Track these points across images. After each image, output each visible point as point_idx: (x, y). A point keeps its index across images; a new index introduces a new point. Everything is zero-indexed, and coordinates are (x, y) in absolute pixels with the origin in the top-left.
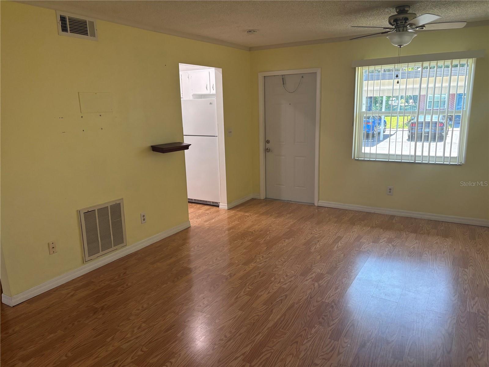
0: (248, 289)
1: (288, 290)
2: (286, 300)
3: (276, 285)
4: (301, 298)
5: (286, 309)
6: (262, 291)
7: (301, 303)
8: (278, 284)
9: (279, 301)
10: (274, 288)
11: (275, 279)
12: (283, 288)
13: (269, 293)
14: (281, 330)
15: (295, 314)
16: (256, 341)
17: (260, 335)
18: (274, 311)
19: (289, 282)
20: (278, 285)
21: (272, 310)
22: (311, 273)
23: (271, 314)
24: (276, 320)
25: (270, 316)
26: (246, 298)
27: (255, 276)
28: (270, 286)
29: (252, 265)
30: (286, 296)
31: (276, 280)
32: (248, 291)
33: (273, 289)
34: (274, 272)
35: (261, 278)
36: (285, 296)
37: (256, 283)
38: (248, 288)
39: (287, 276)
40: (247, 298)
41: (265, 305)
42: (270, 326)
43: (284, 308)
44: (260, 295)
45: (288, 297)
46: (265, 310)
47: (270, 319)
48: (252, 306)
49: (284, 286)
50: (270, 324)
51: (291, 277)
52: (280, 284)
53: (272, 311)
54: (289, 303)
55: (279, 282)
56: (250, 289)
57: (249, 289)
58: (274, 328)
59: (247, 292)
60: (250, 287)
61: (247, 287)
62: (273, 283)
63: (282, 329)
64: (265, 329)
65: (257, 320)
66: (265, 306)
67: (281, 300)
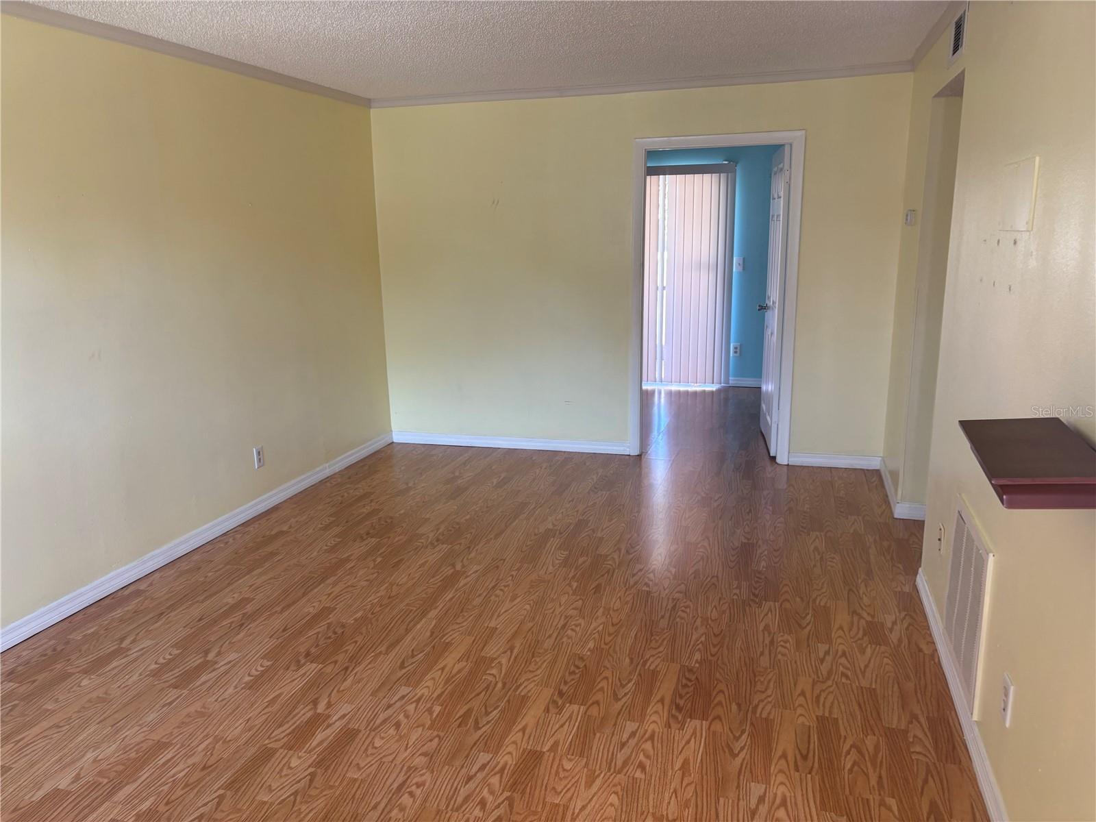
0: (494, 671)
1: (398, 680)
2: (403, 657)
3: (425, 691)
4: (369, 666)
5: (402, 642)
6: (459, 671)
7: (372, 654)
8: (423, 695)
9: (419, 654)
10: (430, 683)
11: (430, 711)
12: (409, 686)
13: (443, 669)
14: (415, 609)
15: (387, 634)
16: (454, 590)
17: (448, 598)
18: (428, 634)
19: (392, 705)
20: (422, 691)
21: (431, 636)
22: (325, 745)
23: (433, 628)
24: (424, 620)
25: (435, 625)
26: (492, 652)
27: (487, 714)
28: (441, 686)
29: (508, 757)
30: (402, 666)
31: (429, 705)
32: (493, 667)
33: (433, 679)
34: (435, 733)
35: (470, 711)
36: (406, 666)
37: (481, 693)
38: (495, 676)
39: (398, 725)
40: (491, 650)
41: (448, 643)
42: (432, 611)
43: (407, 641)
44: (462, 661)
45: (399, 664)
46: (447, 634)
47: (435, 621)
48: (473, 638)
49: (405, 693)
50: (432, 614)
51: (384, 721)
52: (416, 694)
53: (432, 633)
54: (397, 651)
55: (419, 699)
56: (490, 674)
57: (491, 672)
58: (426, 609)
59: (493, 665)
60: (490, 678)
61: (497, 676)
62: (435, 695)
63: (412, 610)
64: (441, 607)
65: (459, 617)
66: (447, 641)
67: (413, 656)
